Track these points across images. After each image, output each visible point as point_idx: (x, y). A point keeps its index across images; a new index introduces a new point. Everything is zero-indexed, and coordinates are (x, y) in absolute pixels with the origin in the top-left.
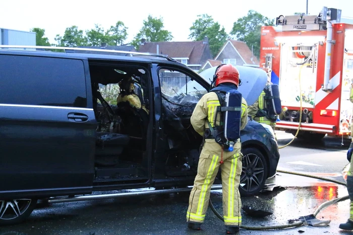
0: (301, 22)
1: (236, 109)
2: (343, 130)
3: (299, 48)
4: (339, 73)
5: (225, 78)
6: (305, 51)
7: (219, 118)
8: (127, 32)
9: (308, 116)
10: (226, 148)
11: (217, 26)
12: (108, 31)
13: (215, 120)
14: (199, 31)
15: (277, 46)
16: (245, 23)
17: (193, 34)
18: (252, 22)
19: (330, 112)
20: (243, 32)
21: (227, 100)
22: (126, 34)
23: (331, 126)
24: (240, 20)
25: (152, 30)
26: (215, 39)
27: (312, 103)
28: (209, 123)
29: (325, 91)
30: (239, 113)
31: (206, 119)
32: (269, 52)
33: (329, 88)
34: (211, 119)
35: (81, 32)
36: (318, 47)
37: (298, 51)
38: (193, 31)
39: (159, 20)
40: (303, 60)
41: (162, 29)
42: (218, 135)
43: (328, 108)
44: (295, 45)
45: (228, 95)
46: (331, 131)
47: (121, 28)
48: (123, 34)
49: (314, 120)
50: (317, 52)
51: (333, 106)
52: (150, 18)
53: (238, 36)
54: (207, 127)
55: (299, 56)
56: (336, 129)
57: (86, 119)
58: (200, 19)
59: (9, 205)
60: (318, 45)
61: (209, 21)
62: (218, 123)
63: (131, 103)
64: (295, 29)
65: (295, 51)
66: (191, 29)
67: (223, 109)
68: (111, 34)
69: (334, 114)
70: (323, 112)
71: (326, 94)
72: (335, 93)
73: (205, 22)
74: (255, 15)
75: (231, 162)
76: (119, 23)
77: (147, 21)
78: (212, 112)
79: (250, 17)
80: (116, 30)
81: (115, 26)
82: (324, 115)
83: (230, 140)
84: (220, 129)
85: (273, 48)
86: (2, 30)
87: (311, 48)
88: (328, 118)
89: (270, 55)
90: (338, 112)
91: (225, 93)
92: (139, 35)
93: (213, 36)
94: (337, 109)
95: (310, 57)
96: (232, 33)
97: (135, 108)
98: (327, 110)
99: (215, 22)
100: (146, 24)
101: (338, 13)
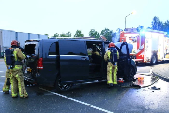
0: (132, 30)
1: (115, 54)
2: (145, 61)
3: (131, 37)
4: (144, 44)
5: (111, 46)
6: (133, 38)
7: (111, 57)
8: (71, 34)
9: (135, 57)
10: (114, 64)
11: (97, 32)
12: (66, 35)
13: (110, 57)
14: (91, 34)
15: (125, 37)
16: (104, 31)
17: (90, 35)
18: (106, 31)
19: (141, 56)
20: (103, 34)
21: (113, 52)
22: (71, 35)
23: (142, 60)
24: (103, 31)
25: (78, 34)
26: (96, 36)
27: (136, 53)
28: (109, 58)
29: (140, 49)
30: (116, 55)
31: (108, 57)
32: (122, 39)
33: (141, 48)
34: (109, 57)
35: (58, 35)
36: (137, 37)
37: (131, 38)
38: (90, 34)
39: (80, 31)
40: (132, 41)
41: (81, 33)
42: (111, 61)
43: (141, 54)
44: (130, 37)
45: (113, 50)
46: (142, 61)
47: (69, 34)
48: (70, 35)
49: (137, 58)
50: (137, 38)
51: (142, 54)
52: (78, 30)
53: (102, 35)
54: (108, 59)
55: (131, 40)
56: (143, 60)
57: (86, 59)
58: (92, 31)
59: (65, 86)
60: (137, 36)
61: (94, 31)
62: (111, 58)
63: (96, 54)
64: (130, 32)
65: (130, 38)
66: (89, 33)
67: (112, 54)
68: (67, 35)
69: (143, 56)
70: (139, 56)
71: (140, 50)
72: (143, 50)
73: (93, 31)
74: (107, 29)
75: (115, 69)
76: (69, 32)
77: (77, 31)
78: (109, 55)
79: (105, 30)
80: (68, 34)
81: (68, 33)
82: (140, 57)
83: (115, 62)
84: (112, 59)
85: (124, 38)
86: (39, 35)
87: (135, 37)
88: (141, 57)
89: (123, 40)
90: (144, 55)
91: (112, 50)
92: (75, 35)
93: (96, 35)
94: (143, 55)
95: (135, 40)
96: (101, 34)
97: (98, 56)
98: (141, 55)
99: (96, 31)
100: (77, 32)
101: (143, 27)
